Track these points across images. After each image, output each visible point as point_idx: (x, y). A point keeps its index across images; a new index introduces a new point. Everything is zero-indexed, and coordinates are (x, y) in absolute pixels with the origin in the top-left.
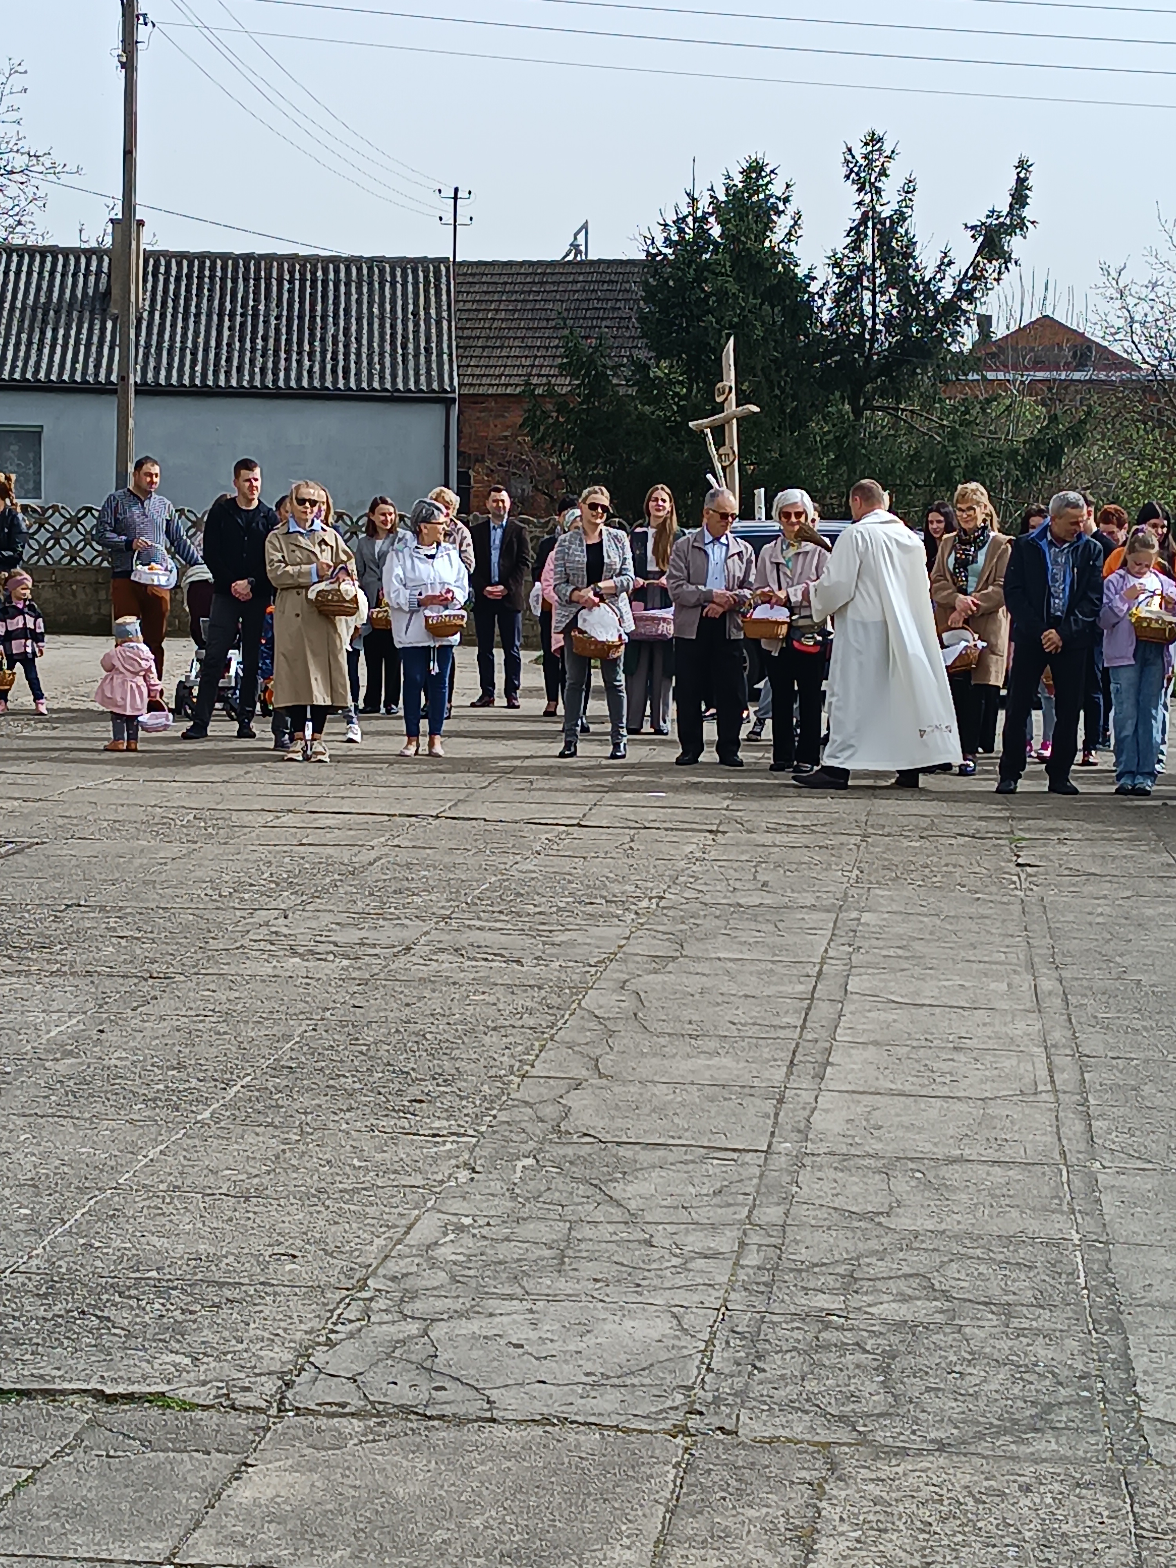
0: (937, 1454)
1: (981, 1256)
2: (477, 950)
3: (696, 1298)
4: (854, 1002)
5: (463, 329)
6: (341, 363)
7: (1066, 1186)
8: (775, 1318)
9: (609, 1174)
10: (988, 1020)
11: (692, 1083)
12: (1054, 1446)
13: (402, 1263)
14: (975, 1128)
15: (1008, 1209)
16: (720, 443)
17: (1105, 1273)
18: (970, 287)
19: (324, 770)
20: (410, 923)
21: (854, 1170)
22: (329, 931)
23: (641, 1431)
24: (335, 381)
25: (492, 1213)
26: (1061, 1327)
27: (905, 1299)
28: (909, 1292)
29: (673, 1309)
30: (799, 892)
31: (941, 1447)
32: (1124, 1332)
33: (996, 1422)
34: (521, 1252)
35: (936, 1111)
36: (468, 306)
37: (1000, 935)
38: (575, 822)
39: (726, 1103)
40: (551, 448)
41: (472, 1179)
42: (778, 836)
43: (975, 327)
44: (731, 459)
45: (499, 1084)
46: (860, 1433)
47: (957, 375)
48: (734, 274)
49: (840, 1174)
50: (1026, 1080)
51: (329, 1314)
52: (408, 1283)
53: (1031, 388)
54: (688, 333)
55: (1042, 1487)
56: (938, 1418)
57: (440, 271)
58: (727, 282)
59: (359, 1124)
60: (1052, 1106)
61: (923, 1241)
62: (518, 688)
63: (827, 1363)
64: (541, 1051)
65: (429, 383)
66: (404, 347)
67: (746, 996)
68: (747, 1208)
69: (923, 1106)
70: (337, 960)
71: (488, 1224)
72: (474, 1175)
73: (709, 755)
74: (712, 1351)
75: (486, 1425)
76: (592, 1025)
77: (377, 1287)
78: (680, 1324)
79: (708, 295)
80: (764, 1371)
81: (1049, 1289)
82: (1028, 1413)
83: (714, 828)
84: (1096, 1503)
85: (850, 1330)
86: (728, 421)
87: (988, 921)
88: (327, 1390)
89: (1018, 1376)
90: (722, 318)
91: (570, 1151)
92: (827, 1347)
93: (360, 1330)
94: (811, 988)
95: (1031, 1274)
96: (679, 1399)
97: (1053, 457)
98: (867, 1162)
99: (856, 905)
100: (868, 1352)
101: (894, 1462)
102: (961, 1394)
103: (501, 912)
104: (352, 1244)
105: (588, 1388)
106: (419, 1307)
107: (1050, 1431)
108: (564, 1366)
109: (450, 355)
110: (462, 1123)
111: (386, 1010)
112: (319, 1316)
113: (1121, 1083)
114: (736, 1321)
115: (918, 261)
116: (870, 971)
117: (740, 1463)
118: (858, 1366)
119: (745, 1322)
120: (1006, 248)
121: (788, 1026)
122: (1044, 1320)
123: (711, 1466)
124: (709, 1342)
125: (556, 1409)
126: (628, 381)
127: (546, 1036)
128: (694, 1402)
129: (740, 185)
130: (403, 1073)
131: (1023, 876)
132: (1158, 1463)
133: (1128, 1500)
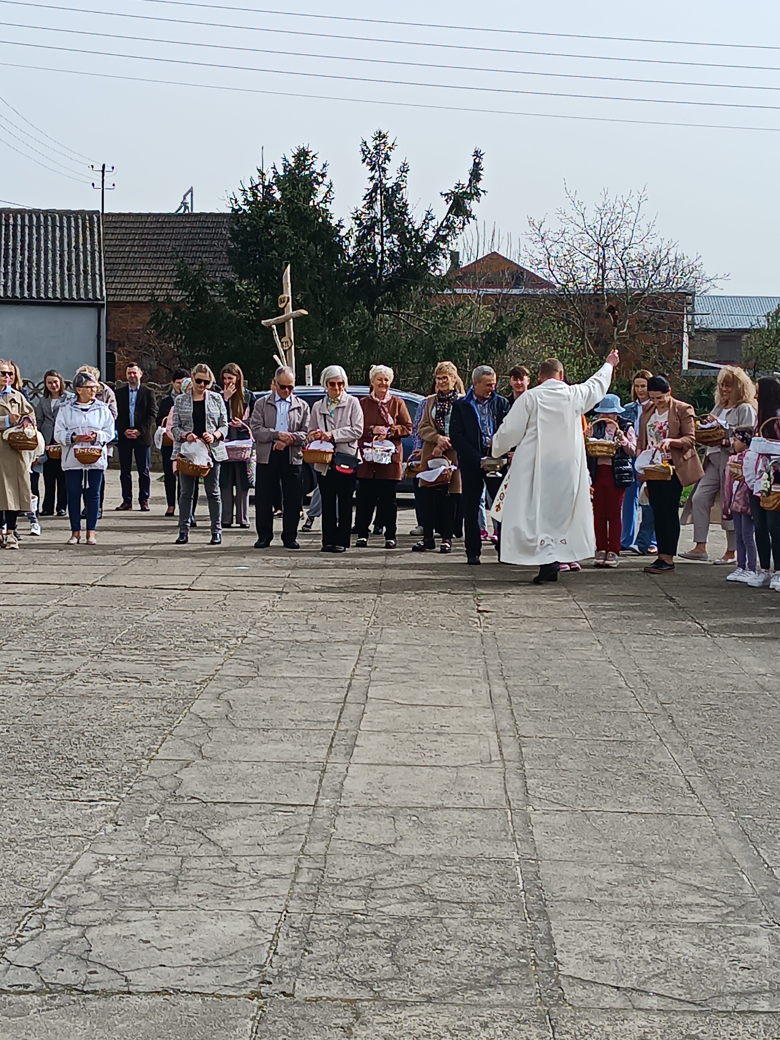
0: (426, 1004)
1: (455, 871)
2: (120, 675)
3: (267, 905)
4: (372, 704)
5: (109, 258)
6: (26, 280)
7: (510, 823)
8: (319, 917)
9: (209, 824)
10: (459, 714)
11: (264, 761)
12: (502, 996)
13: (67, 888)
14: (451, 786)
15: (473, 839)
16: (282, 334)
17: (535, 880)
18: (444, 234)
19: (14, 553)
20: (74, 657)
21: (372, 816)
22: (18, 664)
23: (230, 997)
24: (22, 293)
25: (130, 852)
26: (508, 917)
27: (405, 901)
28: (408, 896)
29: (252, 914)
30: (336, 632)
31: (429, 999)
32: (548, 919)
33: (465, 982)
34: (149, 878)
35: (426, 776)
36: (113, 243)
37: (467, 658)
38: (186, 587)
39: (287, 774)
40: (169, 338)
41: (116, 830)
42: (322, 595)
43: (449, 260)
44: (290, 345)
45: (134, 766)
46: (376, 992)
47: (437, 291)
48: (290, 223)
49: (362, 819)
50: (485, 753)
51: (17, 925)
52: (71, 902)
53: (485, 299)
54: (260, 261)
55: (495, 1024)
56: (427, 980)
57: (93, 218)
58: (285, 229)
59: (38, 794)
60: (501, 770)
61: (417, 863)
62: (148, 497)
63: (354, 946)
64: (163, 742)
65: (86, 293)
66: (69, 269)
67: (301, 702)
68: (301, 844)
69: (417, 772)
70: (24, 684)
71: (127, 860)
72: (117, 827)
73: (277, 541)
74: (277, 941)
75: (125, 996)
76: (197, 724)
77: (51, 905)
78: (256, 923)
79: (273, 237)
80: (312, 953)
81: (499, 891)
82: (486, 975)
83: (280, 590)
84: (530, 1033)
85: (369, 923)
86: (288, 320)
87: (460, 649)
88: (16, 976)
89: (479, 950)
90: (283, 253)
91: (182, 809)
92: (354, 935)
93: (38, 935)
94: (344, 696)
95: (488, 882)
96: (255, 973)
97: (501, 344)
98: (380, 811)
99: (374, 640)
100: (381, 938)
101: (398, 1011)
102: (442, 964)
103: (135, 649)
104: (33, 876)
105: (193, 968)
106: (79, 917)
107: (500, 986)
108: (178, 954)
109: (100, 276)
110: (109, 792)
111: (57, 717)
112: (10, 926)
113: (546, 754)
114: (294, 920)
115: (410, 217)
116: (382, 683)
117: (296, 1016)
118: (374, 948)
119: (300, 921)
120: (467, 208)
121: (329, 721)
122: (497, 912)
123: (276, 1018)
124: (276, 935)
125: (172, 983)
126: (220, 293)
127: (166, 732)
128: (265, 976)
129: (293, 165)
130: (68, 759)
131: (482, 618)
132: (570, 1005)
133: (551, 1030)
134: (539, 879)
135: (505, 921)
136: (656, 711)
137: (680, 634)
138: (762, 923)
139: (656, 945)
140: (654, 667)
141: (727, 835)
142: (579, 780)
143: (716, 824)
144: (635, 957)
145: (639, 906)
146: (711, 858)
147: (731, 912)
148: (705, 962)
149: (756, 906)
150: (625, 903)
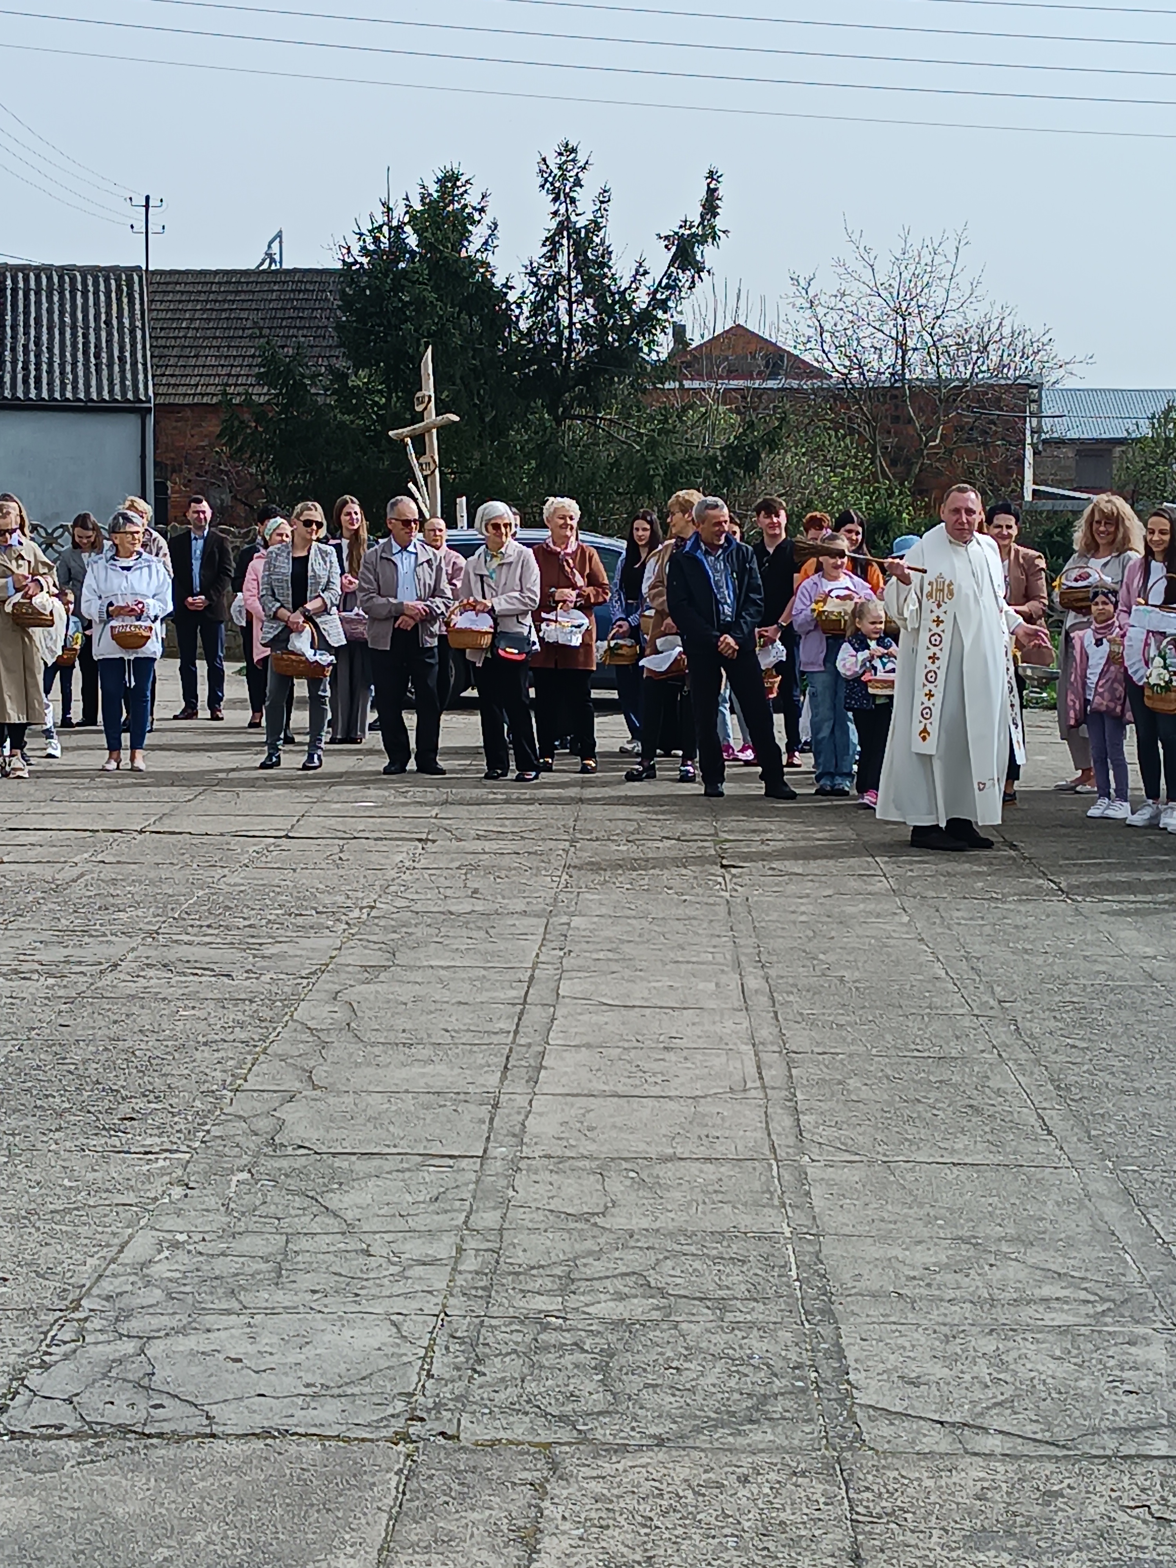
0: (656, 1449)
1: (695, 1252)
2: (187, 965)
3: (415, 1305)
4: (566, 1005)
5: (157, 338)
6: (33, 373)
7: (776, 1180)
8: (494, 1322)
9: (325, 1185)
10: (697, 1020)
11: (407, 1091)
12: (769, 1437)
13: (116, 1282)
14: (687, 1126)
15: (721, 1205)
16: (420, 451)
17: (816, 1264)
18: (664, 297)
20: (117, 939)
21: (569, 1172)
22: (34, 949)
23: (363, 1440)
24: (27, 392)
25: (207, 1229)
26: (775, 1320)
27: (621, 1297)
28: (626, 1290)
29: (394, 1317)
30: (509, 898)
31: (660, 1442)
32: (836, 1322)
33: (714, 1415)
34: (237, 1266)
35: (648, 1111)
36: (162, 315)
37: (707, 936)
38: (283, 833)
39: (441, 1110)
40: (251, 457)
41: (186, 1196)
42: (487, 843)
43: (670, 337)
44: (432, 467)
45: (212, 1100)
46: (580, 1431)
47: (654, 384)
48: (432, 283)
49: (555, 1176)
50: (738, 1077)
51: (42, 1337)
52: (123, 1302)
53: (726, 396)
54: (386, 342)
55: (759, 1477)
56: (656, 1414)
57: (133, 278)
58: (425, 289)
59: (68, 1144)
60: (761, 1102)
61: (638, 1240)
62: (221, 699)
63: (547, 1364)
64: (253, 1065)
65: (124, 392)
66: (97, 356)
67: (460, 1003)
68: (465, 1214)
69: (635, 1106)
70: (42, 979)
71: (204, 1240)
72: (188, 1191)
74: (432, 1357)
75: (206, 1440)
76: (304, 1037)
77: (92, 1307)
78: (399, 1331)
79: (406, 304)
80: (485, 1374)
81: (762, 1282)
82: (744, 1405)
83: (424, 836)
84: (812, 1490)
85: (568, 1331)
86: (429, 431)
87: (695, 923)
88: (42, 1413)
89: (734, 1369)
90: (421, 326)
91: (284, 1163)
92: (546, 1348)
93: (75, 1351)
94: (523, 994)
95: (744, 1269)
96: (400, 1406)
97: (751, 464)
98: (580, 1164)
99: (566, 909)
100: (587, 1352)
101: (614, 1459)
102: (679, 1390)
103: (209, 926)
104: (65, 1265)
105: (308, 1399)
106: (135, 1325)
107: (767, 1422)
108: (284, 1378)
109: (145, 365)
110: (175, 1140)
111: (94, 1028)
112: (32, 1339)
113: (827, 1078)
114: (456, 1326)
115: (613, 271)
116: (580, 974)
117: (462, 1468)
118: (577, 1366)
119: (465, 1328)
120: (698, 258)
121: (502, 1031)
122: (759, 1312)
123: (433, 1471)
124: (429, 1348)
125: (277, 1421)
126: (326, 390)
127: (258, 1049)
128: (415, 1409)
129: (435, 195)
130: (112, 1091)
131: (728, 877)
132: (871, 1449)
133: (843, 1486)
134: (822, 1263)
136: (991, 1013)
137: (1027, 897)
138: (1155, 1326)
139: (998, 1360)
140: (987, 947)
141: (1102, 1197)
142: (879, 1116)
143: (1085, 1180)
144: (967, 1377)
145: (971, 1302)
146: (1078, 1230)
147: (1109, 1309)
148: (1072, 1384)
149: (1146, 1301)
150: (948, 1298)
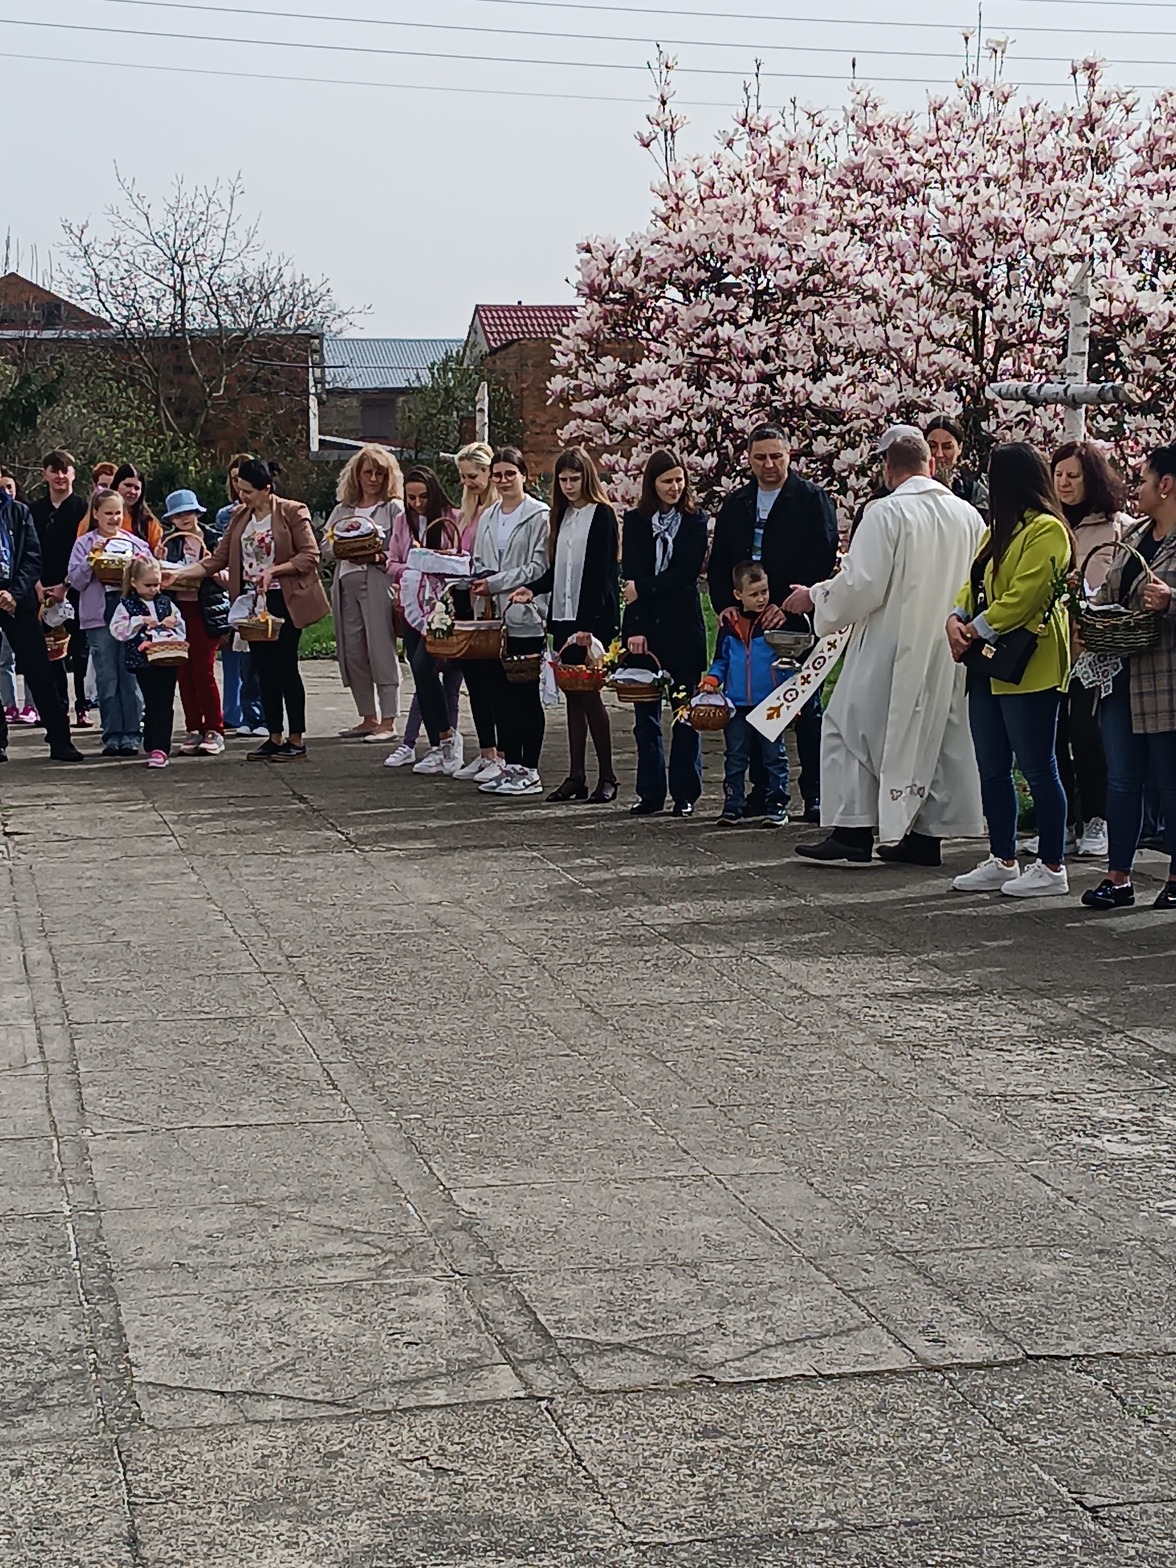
7: (56, 1157)
12: (46, 1425)
17: (96, 1241)
26: (52, 1303)
32: (116, 1300)
50: (17, 1054)
55: (34, 1469)
60: (42, 1077)
81: (40, 1264)
84: (89, 1476)
89: (9, 1358)
95: (22, 1253)
97: (28, 417)
107: (42, 1410)
113: (111, 1047)
131: (11, 845)
132: (150, 1427)
133: (121, 1469)
134: (103, 1239)
135: (49, 1310)
136: (279, 969)
137: (316, 850)
138: (436, 1274)
139: (279, 1323)
140: (276, 902)
141: (385, 1148)
142: (163, 1082)
143: (369, 1132)
144: (249, 1343)
145: (254, 1266)
146: (362, 1183)
147: (391, 1261)
148: (353, 1340)
149: (427, 1249)
150: (232, 1263)
